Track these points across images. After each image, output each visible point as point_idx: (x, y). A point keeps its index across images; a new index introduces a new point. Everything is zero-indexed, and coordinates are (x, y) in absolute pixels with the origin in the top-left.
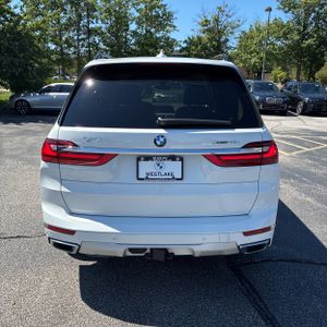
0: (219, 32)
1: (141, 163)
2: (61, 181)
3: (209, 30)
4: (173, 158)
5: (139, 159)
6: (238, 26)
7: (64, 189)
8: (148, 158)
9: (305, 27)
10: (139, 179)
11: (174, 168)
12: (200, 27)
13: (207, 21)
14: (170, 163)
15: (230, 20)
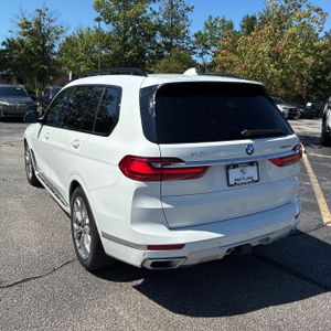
0: (43, 36)
1: (230, 171)
2: (162, 198)
3: (31, 34)
4: (251, 164)
5: (228, 168)
6: (62, 32)
7: (166, 206)
8: (235, 166)
9: (125, 39)
10: (229, 185)
11: (251, 172)
12: (20, 29)
13: (27, 23)
14: (250, 167)
15: (52, 25)
